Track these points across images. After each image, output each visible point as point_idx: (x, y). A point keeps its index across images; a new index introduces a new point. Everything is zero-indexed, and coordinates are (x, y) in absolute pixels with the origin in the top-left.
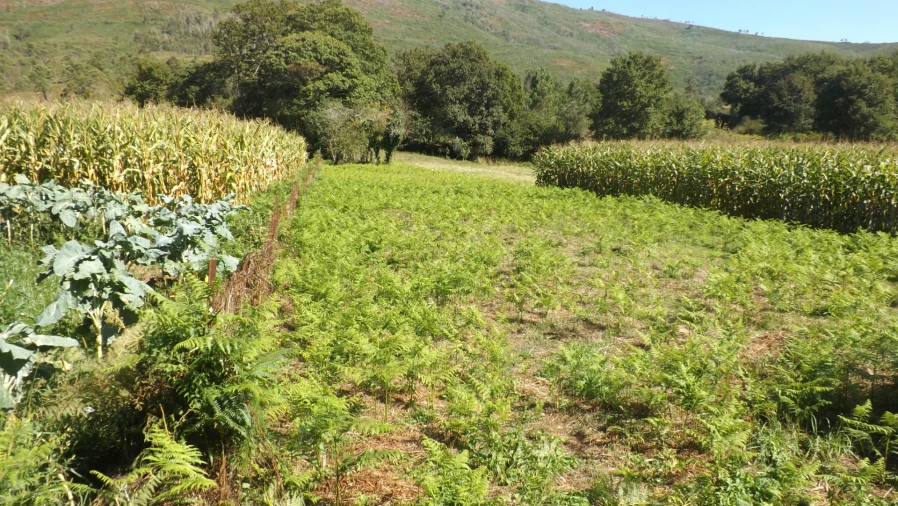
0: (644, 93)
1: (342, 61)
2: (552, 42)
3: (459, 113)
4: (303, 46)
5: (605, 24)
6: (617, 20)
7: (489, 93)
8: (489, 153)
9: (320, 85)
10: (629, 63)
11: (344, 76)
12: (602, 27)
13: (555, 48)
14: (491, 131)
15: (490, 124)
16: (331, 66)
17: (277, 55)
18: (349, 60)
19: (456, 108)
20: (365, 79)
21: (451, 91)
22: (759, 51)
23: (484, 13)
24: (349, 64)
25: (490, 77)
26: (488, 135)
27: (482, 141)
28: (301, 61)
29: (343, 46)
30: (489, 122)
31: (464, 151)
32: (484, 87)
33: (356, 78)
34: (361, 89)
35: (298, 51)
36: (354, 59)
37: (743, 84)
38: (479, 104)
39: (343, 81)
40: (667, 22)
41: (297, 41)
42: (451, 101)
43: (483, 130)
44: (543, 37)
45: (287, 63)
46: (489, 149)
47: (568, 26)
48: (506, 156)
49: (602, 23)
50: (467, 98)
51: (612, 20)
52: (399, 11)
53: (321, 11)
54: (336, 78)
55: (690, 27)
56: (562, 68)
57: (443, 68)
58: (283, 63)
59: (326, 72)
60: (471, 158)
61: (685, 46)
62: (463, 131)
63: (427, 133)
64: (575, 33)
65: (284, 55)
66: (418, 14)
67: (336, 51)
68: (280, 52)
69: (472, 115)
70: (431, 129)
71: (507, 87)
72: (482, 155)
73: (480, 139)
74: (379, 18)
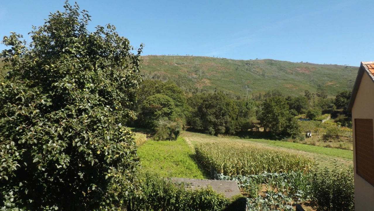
0: (277, 111)
1: (168, 103)
2: (283, 77)
3: (212, 118)
4: (155, 99)
5: (307, 68)
6: (313, 66)
7: (223, 111)
8: (223, 132)
9: (160, 112)
11: (169, 108)
12: (305, 70)
13: (284, 80)
14: (224, 125)
16: (164, 105)
17: (147, 103)
20: (176, 109)
21: (210, 111)
23: (255, 67)
24: (170, 104)
25: (223, 106)
26: (223, 126)
27: (221, 128)
28: (154, 104)
29: (169, 99)
30: (223, 121)
31: (213, 132)
32: (221, 109)
33: (172, 109)
34: (174, 113)
35: (153, 101)
36: (172, 102)
37: (342, 99)
38: (220, 115)
39: (168, 110)
40: (336, 65)
41: (154, 97)
42: (209, 114)
43: (221, 125)
44: (279, 75)
45: (150, 105)
46: (223, 131)
47: (291, 70)
48: (229, 134)
49: (305, 68)
50: (215, 113)
51: (310, 67)
52: (220, 68)
53: (165, 85)
54: (166, 109)
55: (346, 67)
56: (287, 88)
58: (148, 105)
59: (162, 108)
60: (216, 135)
61: (344, 76)
63: (201, 125)
64: (294, 73)
65: (149, 102)
66: (227, 69)
67: (166, 100)
68: (148, 101)
69: (217, 119)
70: (202, 124)
71: (231, 109)
72: (221, 134)
73: (220, 127)
74: (212, 71)
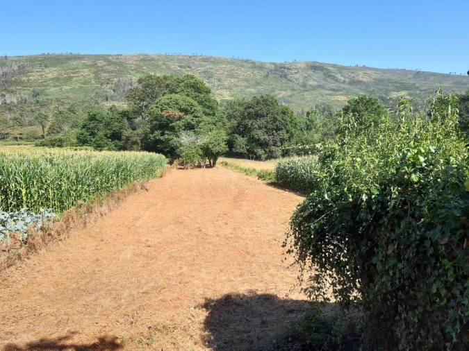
1: (191, 109)
2: (332, 86)
4: (171, 102)
5: (365, 74)
6: (372, 71)
7: (277, 123)
9: (179, 123)
10: (358, 102)
11: (193, 117)
12: (363, 76)
13: (334, 90)
15: (278, 140)
16: (186, 112)
18: (195, 108)
19: (259, 132)
20: (205, 118)
21: (257, 123)
22: (463, 84)
23: (292, 72)
24: (195, 110)
25: (277, 115)
27: (274, 150)
28: (169, 110)
29: (192, 101)
32: (274, 120)
33: (200, 117)
34: (202, 124)
35: (168, 104)
36: (198, 107)
38: (272, 130)
39: (192, 119)
41: (168, 99)
42: (256, 128)
43: (274, 144)
44: (327, 84)
45: (162, 111)
46: (278, 154)
50: (265, 127)
51: (369, 71)
52: (243, 73)
53: (182, 81)
54: (189, 118)
55: (419, 72)
56: (338, 101)
57: (251, 110)
58: (160, 111)
59: (183, 115)
61: (415, 84)
62: (264, 145)
64: (347, 80)
65: (160, 107)
66: (254, 75)
67: (188, 104)
69: (268, 135)
71: (289, 119)
74: (231, 78)
